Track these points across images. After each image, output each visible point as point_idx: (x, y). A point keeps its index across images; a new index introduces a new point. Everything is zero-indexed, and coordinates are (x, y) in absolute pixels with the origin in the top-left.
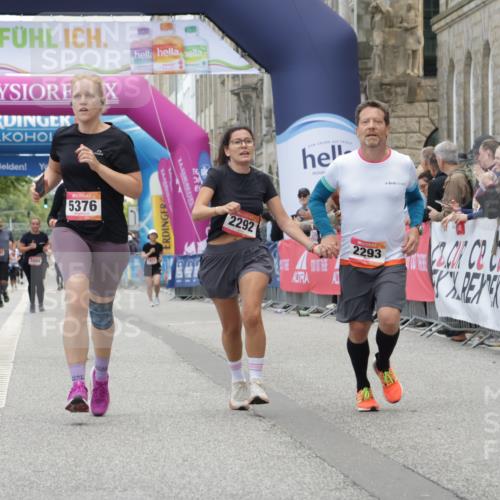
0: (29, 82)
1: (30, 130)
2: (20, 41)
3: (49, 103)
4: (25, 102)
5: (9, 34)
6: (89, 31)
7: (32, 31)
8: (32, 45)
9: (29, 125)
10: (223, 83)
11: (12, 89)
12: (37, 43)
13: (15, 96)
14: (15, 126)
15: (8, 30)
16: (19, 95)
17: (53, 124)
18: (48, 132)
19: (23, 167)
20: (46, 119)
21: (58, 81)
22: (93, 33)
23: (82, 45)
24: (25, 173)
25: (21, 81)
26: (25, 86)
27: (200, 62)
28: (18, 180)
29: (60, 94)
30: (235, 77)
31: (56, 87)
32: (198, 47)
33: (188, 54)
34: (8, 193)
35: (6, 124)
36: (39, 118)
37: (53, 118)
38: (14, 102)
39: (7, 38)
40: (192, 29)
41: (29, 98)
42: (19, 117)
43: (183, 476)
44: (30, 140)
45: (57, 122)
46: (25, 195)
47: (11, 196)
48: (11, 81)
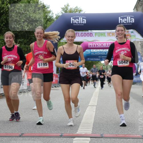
0: (101, 43)
1: (101, 52)
2: (99, 35)
3: (104, 47)
4: (100, 47)
5: (97, 34)
6: (112, 33)
7: (101, 33)
8: (101, 36)
9: (101, 51)
10: (138, 43)
11: (97, 44)
12: (102, 36)
13: (98, 46)
14: (98, 51)
15: (97, 33)
16: (99, 45)
17: (105, 51)
18: (104, 52)
19: (99, 59)
20: (104, 50)
21: (106, 43)
22: (113, 34)
23: (111, 36)
24: (100, 60)
25: (99, 43)
26: (100, 44)
27: (134, 38)
28: (98, 62)
29: (106, 45)
30: (140, 41)
31: (106, 44)
32: (133, 36)
33: (132, 37)
34: (96, 64)
35: (96, 51)
36: (102, 50)
37: (105, 50)
38: (98, 47)
39: (97, 35)
40: (132, 32)
41: (101, 46)
42: (99, 50)
43: (132, 119)
44: (101, 54)
45: (106, 50)
46: (100, 65)
47: (97, 65)
48: (97, 43)
